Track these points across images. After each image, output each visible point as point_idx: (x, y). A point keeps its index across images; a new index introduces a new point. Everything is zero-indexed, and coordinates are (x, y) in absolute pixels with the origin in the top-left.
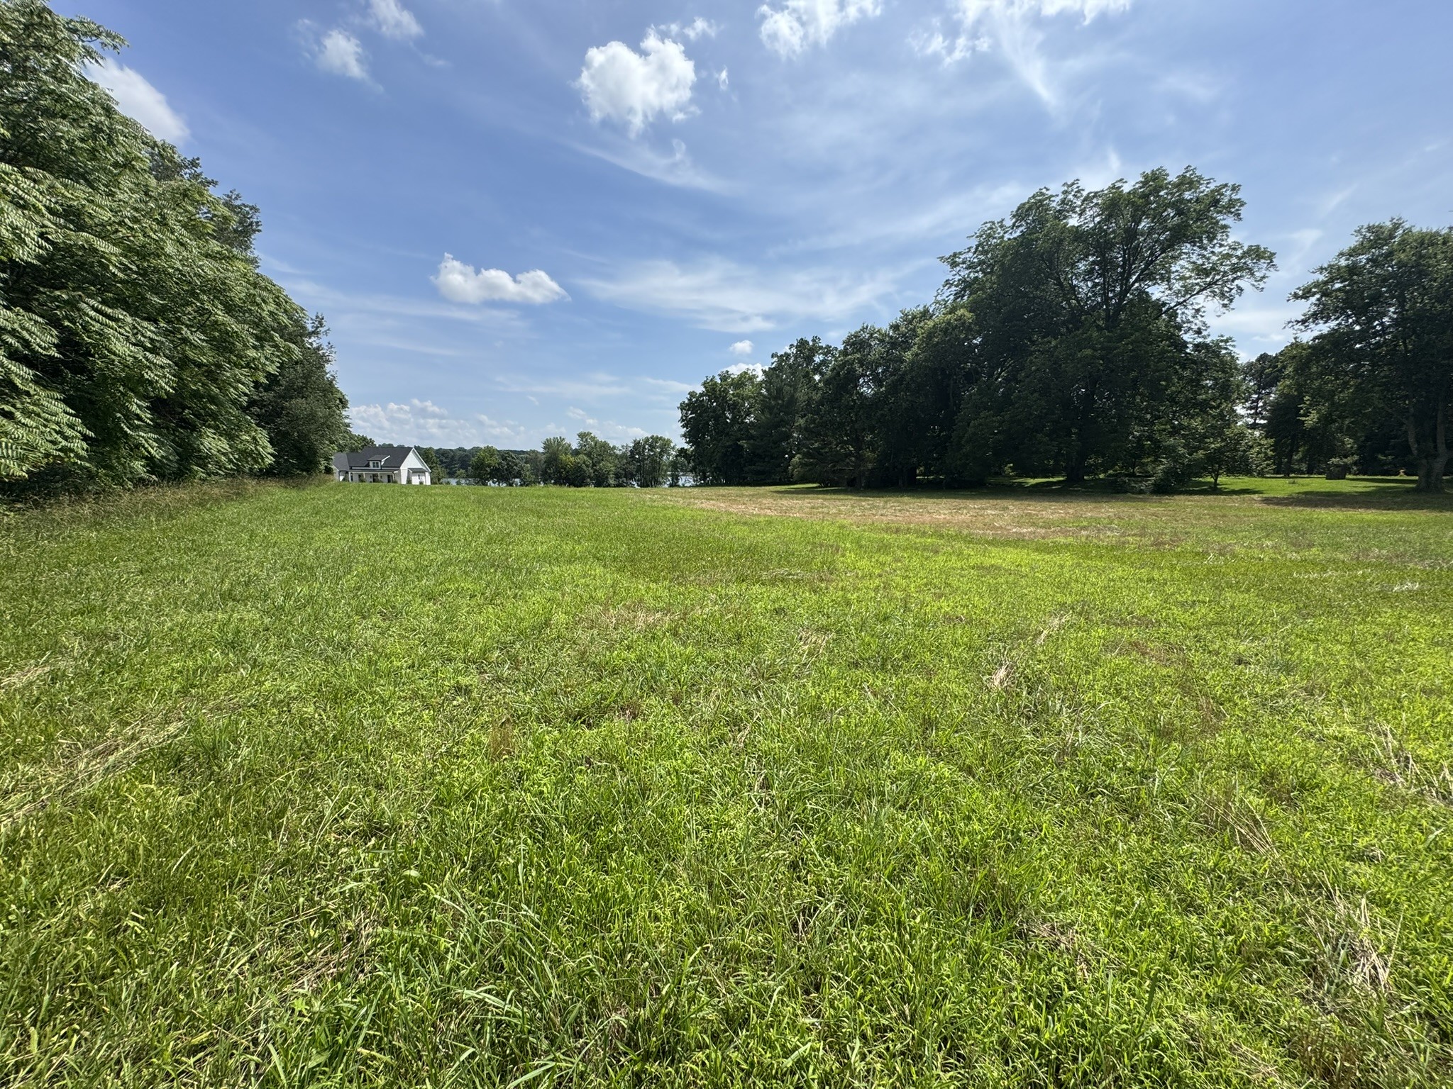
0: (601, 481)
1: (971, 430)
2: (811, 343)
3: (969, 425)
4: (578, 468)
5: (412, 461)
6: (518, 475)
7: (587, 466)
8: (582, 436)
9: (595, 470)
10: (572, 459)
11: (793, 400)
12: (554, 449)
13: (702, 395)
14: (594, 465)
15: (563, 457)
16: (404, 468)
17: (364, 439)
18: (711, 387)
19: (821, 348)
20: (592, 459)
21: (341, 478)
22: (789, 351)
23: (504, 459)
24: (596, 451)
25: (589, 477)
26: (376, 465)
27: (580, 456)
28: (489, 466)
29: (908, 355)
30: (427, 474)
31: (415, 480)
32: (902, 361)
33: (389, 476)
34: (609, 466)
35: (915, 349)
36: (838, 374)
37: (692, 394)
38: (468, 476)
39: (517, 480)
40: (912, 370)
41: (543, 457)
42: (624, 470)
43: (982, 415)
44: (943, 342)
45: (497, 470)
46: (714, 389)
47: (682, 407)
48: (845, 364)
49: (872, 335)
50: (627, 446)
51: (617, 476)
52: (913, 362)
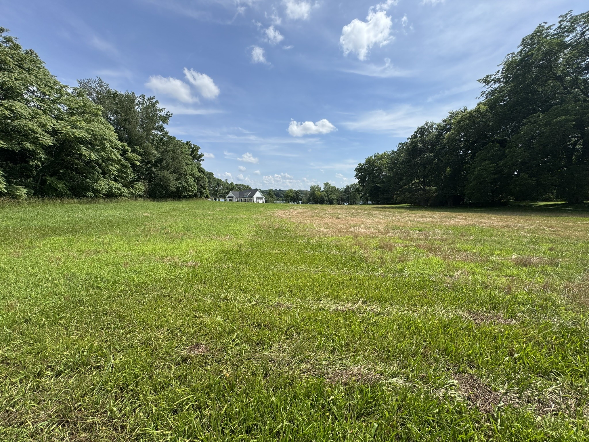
0: (331, 202)
4: (322, 197)
5: (258, 194)
6: (301, 200)
7: (325, 196)
8: (325, 184)
10: (320, 194)
12: (314, 189)
13: (364, 164)
14: (328, 196)
15: (316, 193)
16: (255, 197)
17: (248, 187)
18: (368, 161)
20: (328, 194)
21: (236, 200)
23: (296, 194)
24: (330, 190)
25: (326, 201)
26: (246, 196)
27: (324, 193)
28: (290, 196)
30: (263, 199)
31: (259, 201)
33: (250, 200)
37: (360, 164)
38: (283, 200)
39: (300, 202)
41: (309, 193)
42: (341, 198)
45: (293, 198)
47: (356, 170)
50: (343, 188)
51: (338, 200)
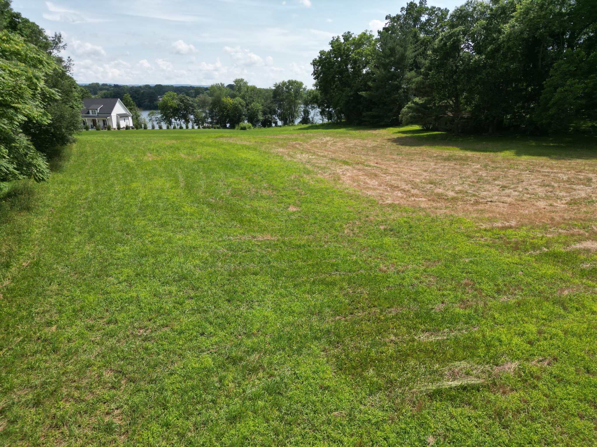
1: (557, 96)
2: (418, 5)
3: (555, 91)
4: (235, 108)
5: (119, 109)
9: (248, 109)
10: (231, 101)
11: (403, 57)
13: (329, 53)
14: (247, 105)
16: (114, 114)
18: (336, 46)
19: (427, 9)
20: (245, 100)
22: (400, 13)
24: (248, 93)
26: (94, 113)
27: (237, 98)
28: (171, 107)
29: (506, 28)
30: (130, 118)
31: (123, 124)
32: (500, 32)
33: (104, 121)
34: (258, 105)
35: (512, 21)
36: (445, 44)
37: (322, 52)
40: (509, 40)
43: (568, 83)
44: (539, 17)
45: (177, 110)
46: (339, 49)
47: (314, 63)
48: (451, 36)
49: (475, 8)
52: (510, 34)
